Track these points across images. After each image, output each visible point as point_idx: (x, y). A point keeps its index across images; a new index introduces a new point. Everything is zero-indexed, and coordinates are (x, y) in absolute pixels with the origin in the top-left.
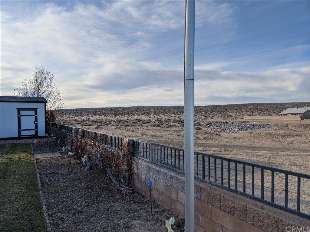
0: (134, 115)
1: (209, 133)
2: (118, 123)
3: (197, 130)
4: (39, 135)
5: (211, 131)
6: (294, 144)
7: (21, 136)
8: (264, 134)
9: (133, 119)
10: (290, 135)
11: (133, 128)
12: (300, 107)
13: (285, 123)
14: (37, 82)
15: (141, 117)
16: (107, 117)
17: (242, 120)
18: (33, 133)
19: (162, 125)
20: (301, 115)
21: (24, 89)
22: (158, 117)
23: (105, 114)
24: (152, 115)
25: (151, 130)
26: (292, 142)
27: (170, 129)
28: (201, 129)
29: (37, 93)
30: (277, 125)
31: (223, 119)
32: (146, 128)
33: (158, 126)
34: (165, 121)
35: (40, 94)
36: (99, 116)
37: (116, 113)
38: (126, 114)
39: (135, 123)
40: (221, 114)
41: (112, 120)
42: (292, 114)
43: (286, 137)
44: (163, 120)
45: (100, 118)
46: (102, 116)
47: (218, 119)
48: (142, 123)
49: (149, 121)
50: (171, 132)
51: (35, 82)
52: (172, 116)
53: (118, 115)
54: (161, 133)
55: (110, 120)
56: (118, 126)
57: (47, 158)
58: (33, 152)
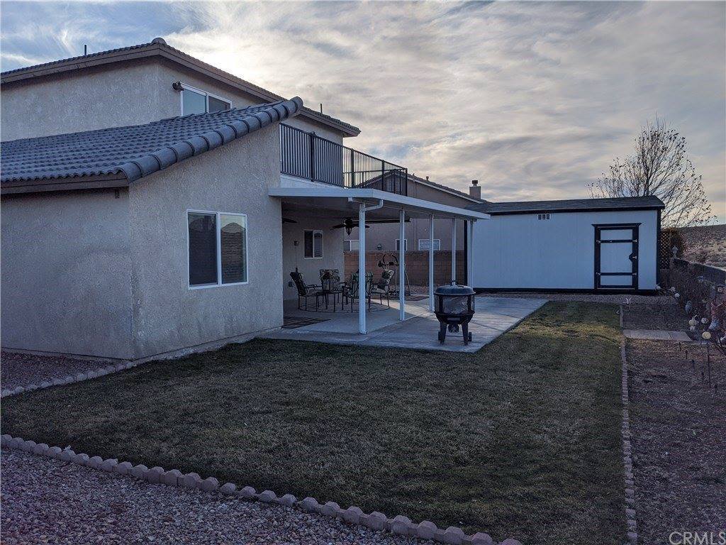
4: (641, 287)
7: (600, 286)
14: (644, 162)
18: (628, 281)
21: (614, 180)
29: (643, 189)
35: (650, 189)
51: (641, 161)
57: (653, 341)
58: (621, 323)
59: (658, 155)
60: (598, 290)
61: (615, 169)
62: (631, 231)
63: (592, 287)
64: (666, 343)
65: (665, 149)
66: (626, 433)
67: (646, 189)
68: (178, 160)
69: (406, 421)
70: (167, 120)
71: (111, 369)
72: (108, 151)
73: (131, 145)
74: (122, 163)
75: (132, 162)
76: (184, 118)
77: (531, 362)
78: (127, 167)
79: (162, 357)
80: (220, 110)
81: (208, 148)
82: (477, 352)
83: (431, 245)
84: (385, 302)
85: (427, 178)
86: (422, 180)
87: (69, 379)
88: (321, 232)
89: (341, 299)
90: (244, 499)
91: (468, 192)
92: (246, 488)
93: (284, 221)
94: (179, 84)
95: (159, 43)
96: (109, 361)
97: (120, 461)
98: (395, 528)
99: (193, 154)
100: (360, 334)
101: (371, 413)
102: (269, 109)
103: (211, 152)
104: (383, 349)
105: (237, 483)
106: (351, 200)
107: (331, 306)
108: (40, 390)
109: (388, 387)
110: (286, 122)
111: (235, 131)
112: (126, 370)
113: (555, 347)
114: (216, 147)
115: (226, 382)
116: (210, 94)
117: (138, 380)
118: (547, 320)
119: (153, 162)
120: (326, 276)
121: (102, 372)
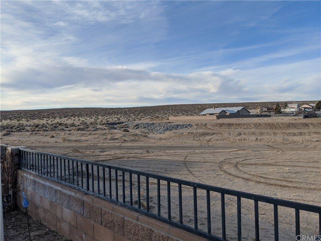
0: (55, 118)
1: (136, 135)
2: (34, 127)
3: (125, 133)
5: (138, 133)
6: (211, 141)
8: (186, 133)
9: (53, 122)
10: (208, 134)
11: (52, 133)
12: (217, 107)
13: (204, 122)
15: (64, 120)
16: (21, 122)
17: (168, 121)
19: (87, 128)
20: (217, 115)
22: (84, 119)
23: (18, 117)
24: (77, 117)
25: (74, 135)
26: (209, 140)
27: (96, 132)
28: (128, 131)
30: (198, 124)
31: (150, 121)
32: (68, 132)
33: (83, 130)
34: (91, 124)
36: (10, 120)
37: (33, 116)
38: (45, 117)
39: (55, 127)
40: (148, 115)
41: (27, 125)
42: (210, 114)
43: (205, 135)
44: (88, 123)
45: (11, 123)
46: (14, 120)
47: (146, 120)
48: (64, 127)
49: (73, 125)
50: (97, 136)
52: (99, 118)
53: (35, 119)
54: (85, 138)
55: (24, 125)
56: (34, 131)
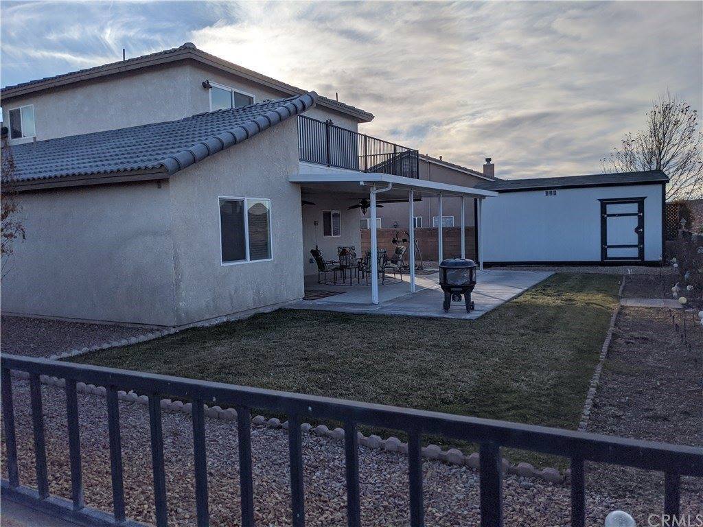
4: (647, 258)
7: (606, 258)
14: (657, 136)
18: (634, 253)
21: (626, 155)
29: (655, 162)
35: (663, 162)
51: (653, 134)
57: (646, 308)
58: (620, 292)
59: (670, 128)
60: (605, 262)
61: (628, 143)
62: (636, 205)
63: (599, 260)
64: (658, 310)
65: (677, 122)
66: (595, 381)
67: (659, 163)
68: (210, 154)
69: (406, 372)
70: (198, 116)
71: (158, 334)
72: (149, 147)
73: (169, 141)
74: (163, 159)
75: (172, 158)
76: (213, 114)
77: (525, 327)
78: (168, 162)
79: (200, 324)
80: (244, 105)
81: (235, 142)
82: (478, 319)
83: (440, 223)
84: (398, 276)
85: (441, 157)
86: (435, 160)
87: (124, 342)
88: (338, 212)
89: (357, 273)
90: (271, 427)
91: (481, 171)
92: (273, 419)
93: (303, 203)
94: (208, 82)
95: (189, 48)
96: (156, 328)
97: (172, 402)
98: (388, 447)
99: (223, 147)
100: (373, 304)
101: (376, 366)
102: (288, 104)
103: (238, 145)
104: (392, 316)
105: (265, 416)
106: (362, 183)
107: (348, 280)
108: (103, 350)
109: (393, 347)
110: (304, 114)
111: (259, 126)
112: (169, 335)
113: (550, 313)
114: (241, 141)
115: (254, 343)
116: (235, 90)
117: (182, 342)
118: (549, 291)
119: (189, 157)
120: (343, 252)
121: (151, 336)
